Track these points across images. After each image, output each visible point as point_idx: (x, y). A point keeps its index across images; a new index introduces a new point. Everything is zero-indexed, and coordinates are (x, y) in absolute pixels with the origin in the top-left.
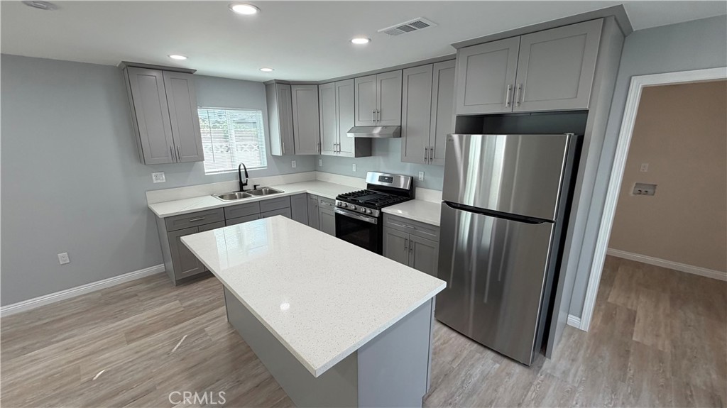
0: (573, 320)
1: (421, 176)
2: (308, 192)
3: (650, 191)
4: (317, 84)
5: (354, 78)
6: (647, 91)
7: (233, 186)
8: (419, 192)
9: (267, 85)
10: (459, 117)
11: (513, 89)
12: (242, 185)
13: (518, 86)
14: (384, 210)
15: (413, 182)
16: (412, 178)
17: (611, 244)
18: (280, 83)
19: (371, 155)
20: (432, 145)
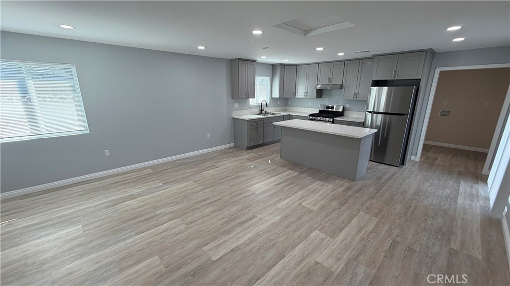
0: (413, 158)
1: (347, 106)
2: (291, 114)
3: (447, 114)
4: (297, 65)
5: (319, 63)
6: (441, 72)
7: (258, 111)
8: (346, 113)
9: (274, 66)
10: (373, 81)
11: (395, 72)
12: (262, 110)
13: (397, 71)
14: (335, 119)
15: (344, 109)
16: (343, 107)
17: (426, 139)
18: (281, 64)
19: (321, 97)
20: (357, 91)
